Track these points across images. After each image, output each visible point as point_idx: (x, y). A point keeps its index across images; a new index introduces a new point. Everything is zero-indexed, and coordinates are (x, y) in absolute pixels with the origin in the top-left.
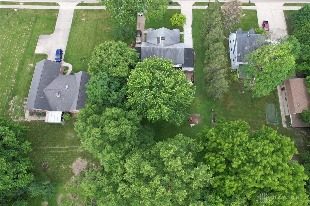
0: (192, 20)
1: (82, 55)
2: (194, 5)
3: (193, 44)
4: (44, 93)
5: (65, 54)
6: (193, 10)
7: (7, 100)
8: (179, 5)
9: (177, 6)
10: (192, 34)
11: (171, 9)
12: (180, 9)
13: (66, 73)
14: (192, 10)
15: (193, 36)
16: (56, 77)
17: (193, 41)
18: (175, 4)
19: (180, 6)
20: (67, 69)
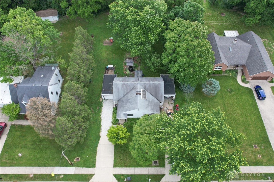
0: (98, 148)
1: (233, 95)
2: (92, 175)
3: (101, 111)
5: (254, 97)
6: (94, 166)
8: (116, 176)
9: (119, 173)
10: (100, 126)
11: (128, 168)
12: (114, 167)
13: (242, 76)
14: (96, 166)
15: (100, 122)
16: (247, 61)
17: (100, 115)
18: (122, 177)
19: (114, 174)
20: (243, 81)
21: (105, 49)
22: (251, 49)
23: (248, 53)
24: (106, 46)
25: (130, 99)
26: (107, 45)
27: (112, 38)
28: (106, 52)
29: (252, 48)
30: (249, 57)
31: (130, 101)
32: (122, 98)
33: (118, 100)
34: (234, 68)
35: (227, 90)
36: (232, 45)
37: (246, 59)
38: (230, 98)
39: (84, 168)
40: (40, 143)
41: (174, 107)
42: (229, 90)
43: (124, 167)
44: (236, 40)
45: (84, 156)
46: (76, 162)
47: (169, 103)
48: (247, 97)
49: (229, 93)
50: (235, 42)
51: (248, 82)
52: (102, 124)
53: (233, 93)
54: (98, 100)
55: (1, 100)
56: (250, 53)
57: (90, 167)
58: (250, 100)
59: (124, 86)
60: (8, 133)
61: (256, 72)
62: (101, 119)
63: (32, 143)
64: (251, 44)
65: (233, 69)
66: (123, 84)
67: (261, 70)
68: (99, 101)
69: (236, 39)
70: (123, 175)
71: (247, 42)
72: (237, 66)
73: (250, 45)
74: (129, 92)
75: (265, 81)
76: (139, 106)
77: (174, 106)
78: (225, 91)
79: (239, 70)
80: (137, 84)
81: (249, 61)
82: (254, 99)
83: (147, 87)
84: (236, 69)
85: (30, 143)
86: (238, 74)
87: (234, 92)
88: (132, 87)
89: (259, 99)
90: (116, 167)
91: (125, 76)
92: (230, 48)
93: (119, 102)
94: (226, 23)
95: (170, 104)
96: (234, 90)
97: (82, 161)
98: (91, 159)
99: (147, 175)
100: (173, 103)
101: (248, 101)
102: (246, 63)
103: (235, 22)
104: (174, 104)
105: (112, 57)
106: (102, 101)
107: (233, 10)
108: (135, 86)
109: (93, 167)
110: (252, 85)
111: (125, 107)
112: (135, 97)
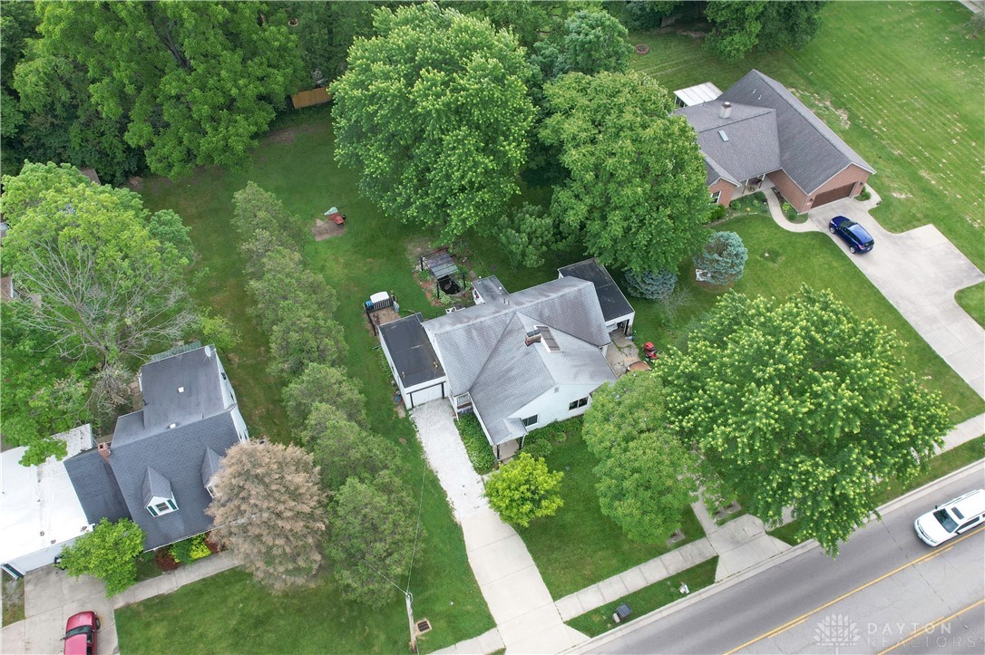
0: (472, 565)
1: (785, 266)
3: (421, 448)
4: (766, 107)
5: (842, 251)
6: (489, 623)
7: (859, 114)
8: (575, 623)
9: (581, 612)
10: (442, 494)
11: (601, 584)
12: (555, 598)
13: (781, 206)
14: (497, 622)
15: (434, 482)
16: (781, 155)
17: (424, 460)
18: (596, 619)
19: (565, 620)
20: (792, 217)
21: (329, 251)
22: (777, 121)
23: (776, 134)
24: (327, 242)
25: (510, 370)
26: (327, 237)
27: (333, 210)
28: (336, 260)
29: (778, 115)
30: (781, 144)
31: (513, 373)
32: (478, 377)
33: (469, 387)
34: (750, 189)
35: (762, 256)
36: (721, 123)
37: (777, 150)
38: (781, 276)
39: (459, 644)
40: (260, 630)
41: (639, 354)
42: (767, 255)
43: (585, 586)
44: (729, 106)
45: (439, 608)
46: (423, 635)
47: (620, 349)
48: (823, 257)
49: (771, 264)
50: (727, 113)
51: (805, 218)
52: (443, 484)
53: (782, 259)
54: (390, 416)
55: (42, 534)
56: (779, 131)
57: (480, 633)
58: (835, 264)
59: (474, 333)
60: (115, 642)
61: (820, 179)
62: (431, 471)
63: (230, 641)
64: (771, 107)
65: (747, 193)
66: (468, 330)
67: (834, 169)
68: (397, 417)
69: (727, 103)
70: (596, 611)
71: (758, 105)
72: (756, 181)
73: (771, 110)
74: (496, 349)
75: (845, 201)
76: (553, 375)
77: (637, 351)
78: (758, 261)
79: (766, 189)
80: (511, 315)
81: (787, 155)
82: (845, 258)
83: (547, 312)
84: (758, 190)
85: (224, 645)
86: (767, 204)
87: (781, 255)
88: (500, 330)
89: (858, 251)
90: (561, 597)
91: (450, 310)
92: (722, 133)
93: (475, 391)
94: (663, 73)
95: (626, 350)
96: (781, 251)
97: (442, 623)
98: (469, 607)
99: (666, 579)
100: (632, 343)
101: (831, 268)
102: (782, 162)
103: (685, 62)
104: (638, 345)
105: (365, 269)
106: (408, 416)
107: (663, 31)
108: (508, 321)
109: (488, 629)
110: (819, 222)
111: (506, 397)
112: (527, 354)
